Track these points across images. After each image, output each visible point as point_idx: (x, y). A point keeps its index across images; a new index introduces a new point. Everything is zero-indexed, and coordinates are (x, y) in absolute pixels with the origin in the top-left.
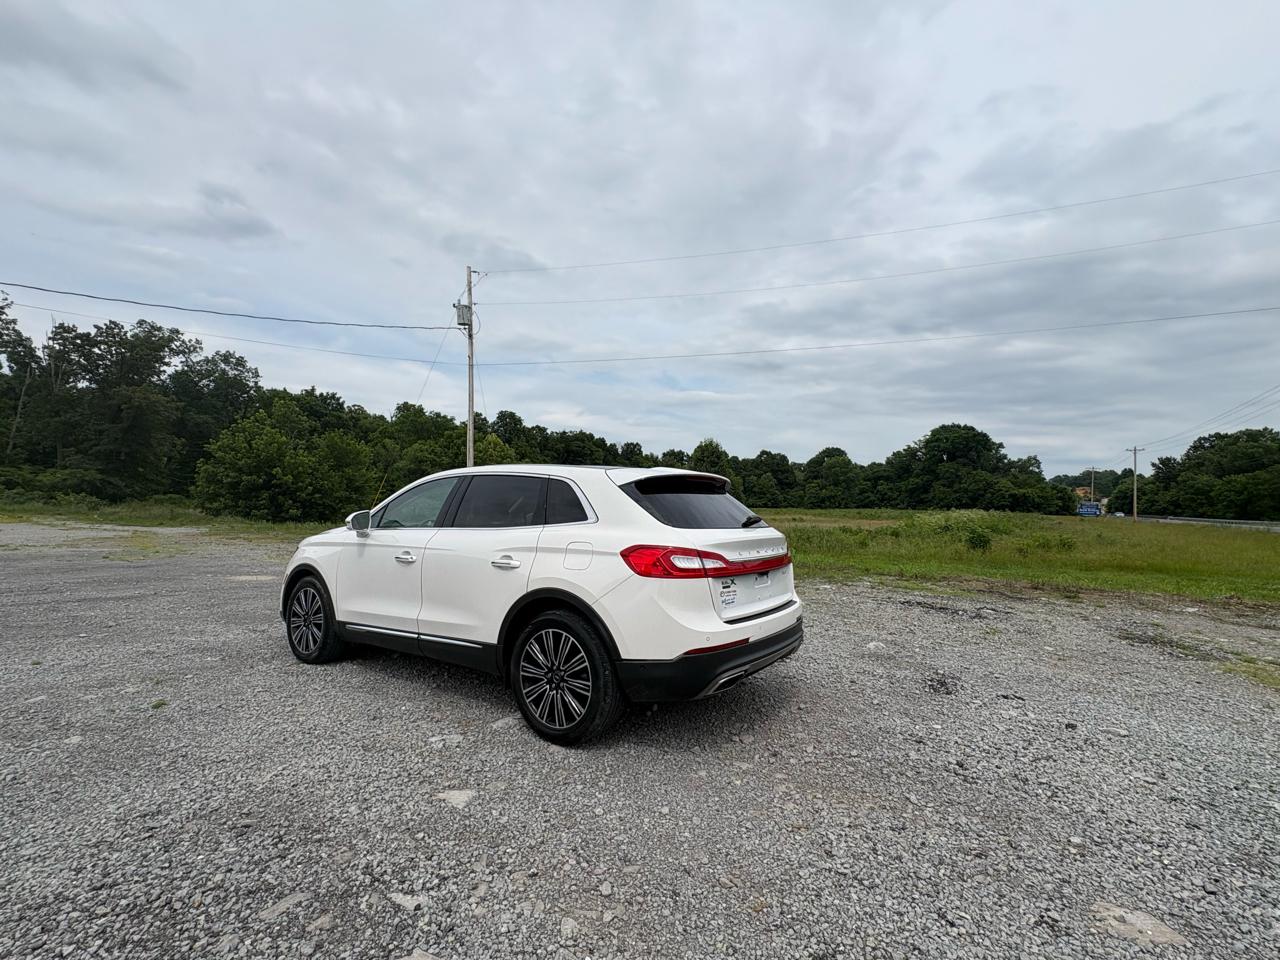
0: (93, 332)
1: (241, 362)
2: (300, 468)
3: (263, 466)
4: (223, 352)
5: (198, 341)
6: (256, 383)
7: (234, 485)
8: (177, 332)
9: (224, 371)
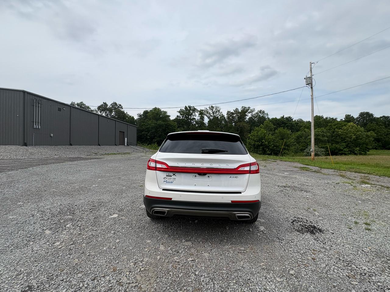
0: (233, 112)
1: (263, 112)
2: (270, 140)
3: (260, 140)
4: (259, 110)
5: (254, 109)
6: (268, 117)
7: (254, 145)
8: (249, 107)
9: (259, 115)
